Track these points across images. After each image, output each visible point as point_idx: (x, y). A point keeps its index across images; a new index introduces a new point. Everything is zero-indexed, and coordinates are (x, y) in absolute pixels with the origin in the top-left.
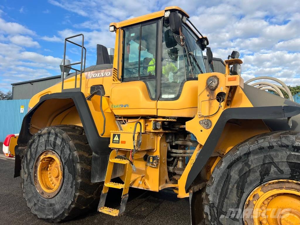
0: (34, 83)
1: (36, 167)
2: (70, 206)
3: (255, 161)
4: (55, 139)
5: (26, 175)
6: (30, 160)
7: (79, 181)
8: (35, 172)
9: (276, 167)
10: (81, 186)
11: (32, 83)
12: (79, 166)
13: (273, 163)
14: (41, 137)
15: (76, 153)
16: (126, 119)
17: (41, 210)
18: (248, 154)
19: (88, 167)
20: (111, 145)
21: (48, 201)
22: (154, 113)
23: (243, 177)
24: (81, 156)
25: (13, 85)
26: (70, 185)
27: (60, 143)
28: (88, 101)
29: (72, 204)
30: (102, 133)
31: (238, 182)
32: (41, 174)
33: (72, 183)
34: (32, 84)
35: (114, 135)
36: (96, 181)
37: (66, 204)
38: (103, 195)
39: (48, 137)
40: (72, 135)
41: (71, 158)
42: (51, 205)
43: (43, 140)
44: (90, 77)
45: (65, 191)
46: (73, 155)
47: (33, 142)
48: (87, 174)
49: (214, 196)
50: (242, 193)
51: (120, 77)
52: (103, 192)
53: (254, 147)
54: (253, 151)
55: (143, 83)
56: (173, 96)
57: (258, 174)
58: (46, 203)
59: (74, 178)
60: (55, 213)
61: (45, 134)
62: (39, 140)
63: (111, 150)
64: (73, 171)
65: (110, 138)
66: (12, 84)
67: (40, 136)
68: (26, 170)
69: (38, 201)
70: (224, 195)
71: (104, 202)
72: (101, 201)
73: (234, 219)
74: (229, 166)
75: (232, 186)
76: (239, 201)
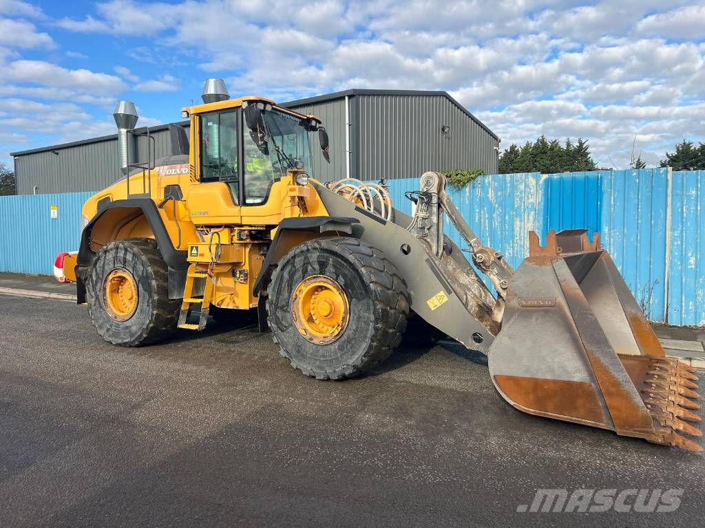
0: (60, 152)
1: (105, 289)
3: (299, 262)
4: (125, 254)
5: (94, 299)
6: (96, 282)
7: (156, 298)
8: (104, 295)
9: (311, 266)
10: (158, 304)
11: (56, 151)
12: (154, 283)
13: (309, 263)
14: (107, 254)
15: (150, 269)
16: (208, 229)
17: (115, 335)
18: (294, 257)
19: (165, 284)
20: (189, 259)
21: (123, 324)
22: (237, 221)
23: (292, 275)
24: (156, 273)
25: (15, 155)
26: (146, 304)
27: (131, 259)
28: (159, 209)
29: (150, 323)
30: (178, 245)
31: (288, 281)
32: (112, 296)
33: (148, 301)
34: (57, 154)
35: (192, 248)
36: (174, 298)
37: (143, 324)
38: (183, 312)
39: (117, 253)
40: (145, 249)
41: (145, 274)
42: (127, 328)
43: (110, 256)
44: (164, 174)
45: (142, 311)
46: (147, 271)
47: (98, 259)
48: (164, 291)
49: (272, 295)
50: (291, 289)
51: (198, 177)
52: (183, 308)
53: (298, 251)
54: (298, 254)
55: (225, 185)
56: (259, 201)
57: (301, 273)
58: (121, 326)
59: (151, 296)
60: (132, 335)
61: (111, 249)
62: (105, 257)
63: (189, 264)
64: (148, 289)
65: (187, 251)
66: (11, 154)
67: (106, 252)
68: (93, 294)
69: (111, 325)
70: (279, 293)
71: (184, 320)
72: (181, 317)
73: (286, 311)
74: (283, 269)
75: (285, 285)
76: (289, 296)
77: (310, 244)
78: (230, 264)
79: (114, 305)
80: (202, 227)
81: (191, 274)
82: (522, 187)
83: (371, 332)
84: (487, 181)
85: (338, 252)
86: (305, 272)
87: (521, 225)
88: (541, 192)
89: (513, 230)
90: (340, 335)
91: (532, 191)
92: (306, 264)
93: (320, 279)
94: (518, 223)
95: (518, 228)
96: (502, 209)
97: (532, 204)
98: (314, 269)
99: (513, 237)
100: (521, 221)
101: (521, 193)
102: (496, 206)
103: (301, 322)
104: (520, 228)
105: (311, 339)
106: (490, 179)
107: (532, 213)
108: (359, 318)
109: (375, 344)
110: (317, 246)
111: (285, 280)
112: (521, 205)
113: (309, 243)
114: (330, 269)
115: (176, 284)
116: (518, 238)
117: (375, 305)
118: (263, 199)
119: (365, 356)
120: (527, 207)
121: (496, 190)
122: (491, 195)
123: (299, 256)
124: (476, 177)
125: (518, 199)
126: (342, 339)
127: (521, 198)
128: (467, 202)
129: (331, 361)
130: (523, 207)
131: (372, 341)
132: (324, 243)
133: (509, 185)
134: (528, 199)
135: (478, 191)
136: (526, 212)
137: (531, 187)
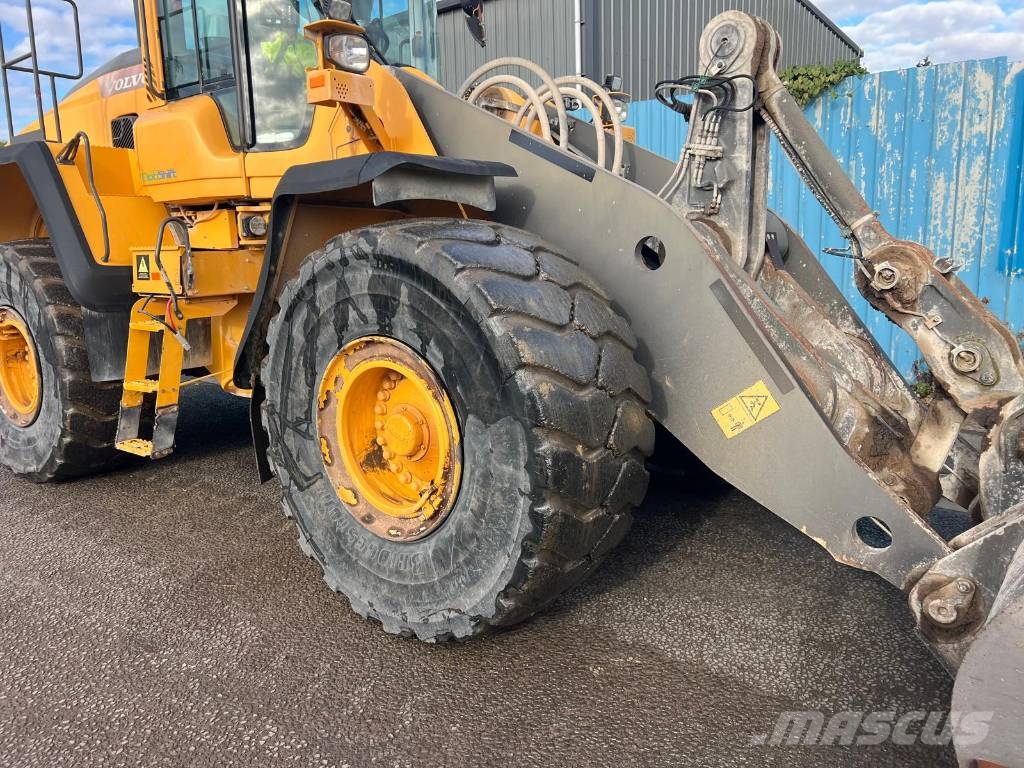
2: (60, 441)
3: (325, 293)
4: (8, 276)
7: (68, 377)
9: (356, 308)
10: (72, 393)
12: (61, 343)
13: (348, 300)
15: (51, 311)
17: (14, 454)
18: (312, 282)
21: (24, 433)
22: (237, 189)
23: (311, 334)
24: (63, 319)
26: (53, 392)
27: (18, 288)
28: (63, 169)
29: (63, 435)
30: (103, 254)
31: (304, 352)
33: (55, 386)
35: (139, 258)
36: (106, 379)
37: (53, 436)
38: (128, 412)
40: (44, 264)
41: (43, 324)
42: (30, 441)
44: (110, 90)
45: (48, 408)
46: (45, 314)
48: (82, 362)
49: (272, 389)
50: (314, 374)
51: (160, 88)
52: (124, 403)
53: (320, 263)
54: (319, 272)
55: (209, 102)
56: (287, 137)
57: (331, 329)
58: (22, 437)
59: (58, 375)
60: (39, 459)
63: (136, 297)
64: (52, 356)
65: (131, 267)
69: (7, 434)
70: (287, 384)
71: (134, 429)
72: (122, 424)
73: (306, 435)
74: (289, 317)
75: (297, 361)
76: (311, 394)
77: (350, 241)
78: (233, 296)
79: (13, 390)
80: (177, 210)
81: (141, 323)
82: (957, 97)
83: (521, 526)
84: (867, 88)
85: (423, 266)
86: (342, 326)
87: (948, 189)
88: (1004, 109)
89: (927, 203)
90: (439, 519)
91: (982, 106)
92: (343, 303)
93: (382, 350)
94: (940, 185)
95: (940, 199)
96: (902, 154)
97: (980, 136)
98: (363, 317)
99: (926, 219)
100: (948, 179)
101: (953, 112)
102: (889, 147)
103: (342, 468)
104: (946, 198)
105: (368, 519)
106: (876, 82)
107: (980, 160)
108: (487, 476)
109: (534, 562)
110: (367, 248)
111: (296, 349)
112: (950, 142)
113: (347, 238)
114: (404, 320)
115: (106, 345)
116: (938, 222)
117: (533, 442)
118: (298, 132)
119: (505, 594)
120: (969, 147)
121: (890, 109)
122: (876, 121)
123: (326, 279)
124: (842, 79)
125: (945, 129)
126: (444, 533)
127: (952, 127)
129: (418, 589)
130: (955, 146)
131: (527, 553)
132: (387, 238)
133: (922, 94)
134: (971, 124)
135: (845, 116)
136: (965, 158)
137: (981, 96)
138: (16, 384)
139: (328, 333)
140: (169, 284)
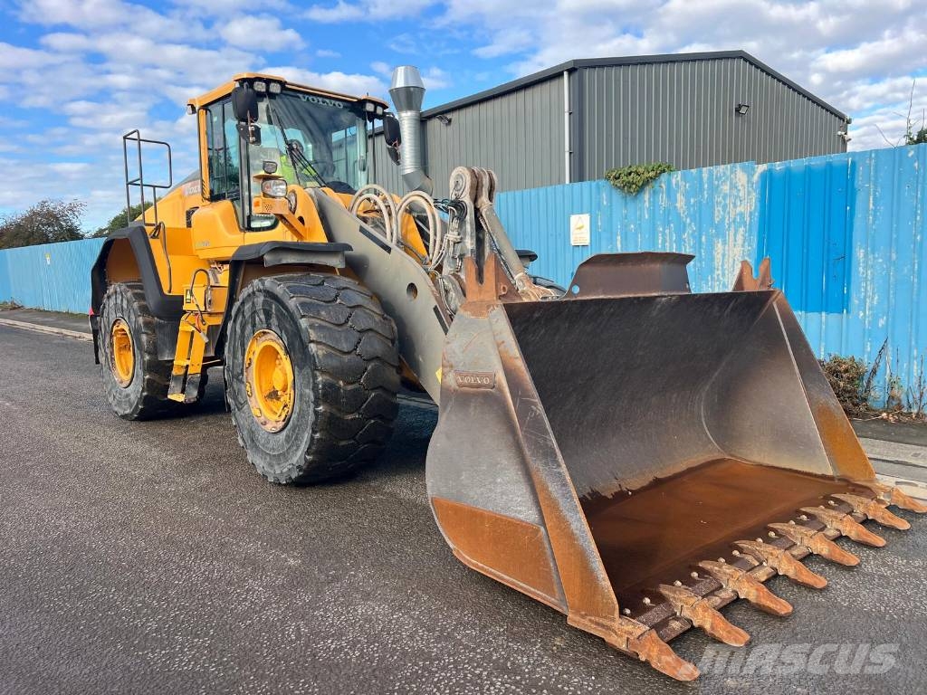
1: (112, 345)
2: (141, 395)
3: (247, 310)
4: (122, 300)
5: (104, 359)
7: (147, 358)
8: (112, 353)
9: (258, 316)
10: (148, 367)
12: (144, 338)
13: (256, 312)
14: (110, 300)
15: (141, 320)
16: (220, 265)
17: (119, 403)
18: (243, 303)
20: (185, 307)
21: (125, 391)
23: (243, 329)
24: (147, 324)
27: (126, 307)
28: (151, 241)
29: (143, 391)
30: (168, 289)
31: (240, 338)
32: (120, 355)
33: (141, 363)
35: (187, 292)
36: (166, 359)
37: (138, 392)
38: (176, 378)
39: (116, 299)
41: (137, 327)
42: (128, 396)
43: (112, 302)
45: (137, 376)
46: (138, 322)
47: (104, 307)
48: (154, 351)
49: (229, 357)
50: (244, 350)
51: (207, 195)
52: (174, 372)
53: (246, 294)
54: (246, 298)
56: (267, 223)
58: (123, 394)
59: (142, 357)
60: (131, 406)
61: (112, 294)
62: (109, 304)
63: (185, 312)
64: (140, 345)
65: (183, 296)
67: (109, 297)
68: (103, 352)
69: (117, 392)
70: (235, 357)
71: (179, 388)
72: (172, 384)
73: (241, 382)
74: (235, 321)
75: (238, 344)
76: (243, 359)
79: (122, 367)
81: (185, 326)
82: (726, 188)
83: (311, 418)
84: (674, 181)
85: (279, 296)
86: (254, 325)
87: (724, 250)
88: (754, 196)
89: (712, 259)
90: (287, 421)
91: (741, 194)
92: (254, 313)
93: (268, 337)
94: (719, 246)
95: (720, 256)
96: (695, 225)
97: (742, 214)
98: (260, 320)
99: (712, 271)
100: (724, 243)
101: (724, 198)
102: (688, 220)
103: (255, 397)
104: (724, 255)
105: (264, 424)
106: (679, 178)
107: (741, 230)
108: (301, 395)
109: (318, 435)
110: (261, 287)
111: (237, 336)
112: (724, 218)
113: (256, 282)
114: (274, 321)
115: (167, 339)
116: (720, 272)
117: (315, 377)
118: (273, 221)
119: (308, 453)
120: (734, 222)
121: (687, 195)
122: (680, 202)
123: (248, 301)
124: (658, 175)
125: (720, 209)
126: (289, 427)
127: (725, 207)
128: (647, 217)
129: (279, 455)
130: (727, 221)
131: (314, 432)
132: (268, 282)
133: (706, 186)
134: (735, 206)
135: (662, 200)
136: (732, 229)
137: (740, 188)
138: (124, 363)
139: (249, 327)
140: (197, 306)
